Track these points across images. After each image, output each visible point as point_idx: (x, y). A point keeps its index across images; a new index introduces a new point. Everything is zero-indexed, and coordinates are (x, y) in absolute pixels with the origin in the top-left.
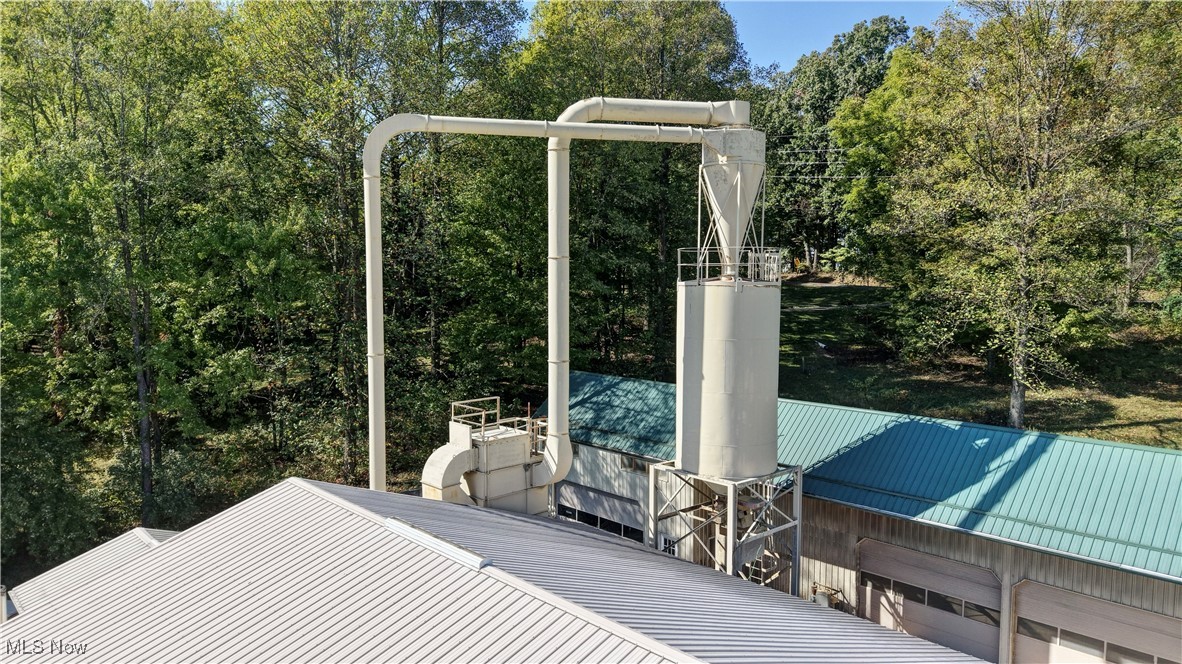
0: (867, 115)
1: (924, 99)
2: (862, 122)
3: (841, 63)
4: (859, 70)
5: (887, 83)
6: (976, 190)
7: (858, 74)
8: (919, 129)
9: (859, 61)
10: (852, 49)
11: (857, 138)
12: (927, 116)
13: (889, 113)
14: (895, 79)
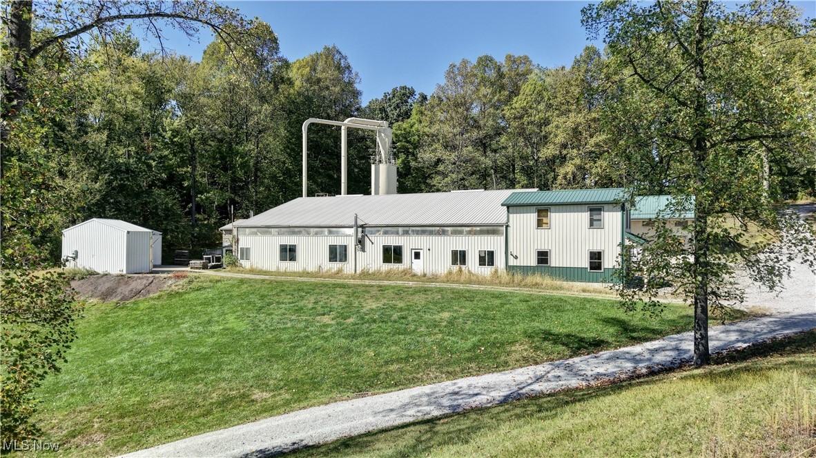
0: (405, 129)
1: (426, 125)
2: (403, 132)
3: (390, 106)
4: (398, 110)
5: (412, 118)
6: (441, 153)
7: (397, 111)
8: (425, 134)
9: (398, 106)
10: (394, 100)
11: (401, 138)
12: (426, 130)
13: (413, 129)
14: (415, 116)
